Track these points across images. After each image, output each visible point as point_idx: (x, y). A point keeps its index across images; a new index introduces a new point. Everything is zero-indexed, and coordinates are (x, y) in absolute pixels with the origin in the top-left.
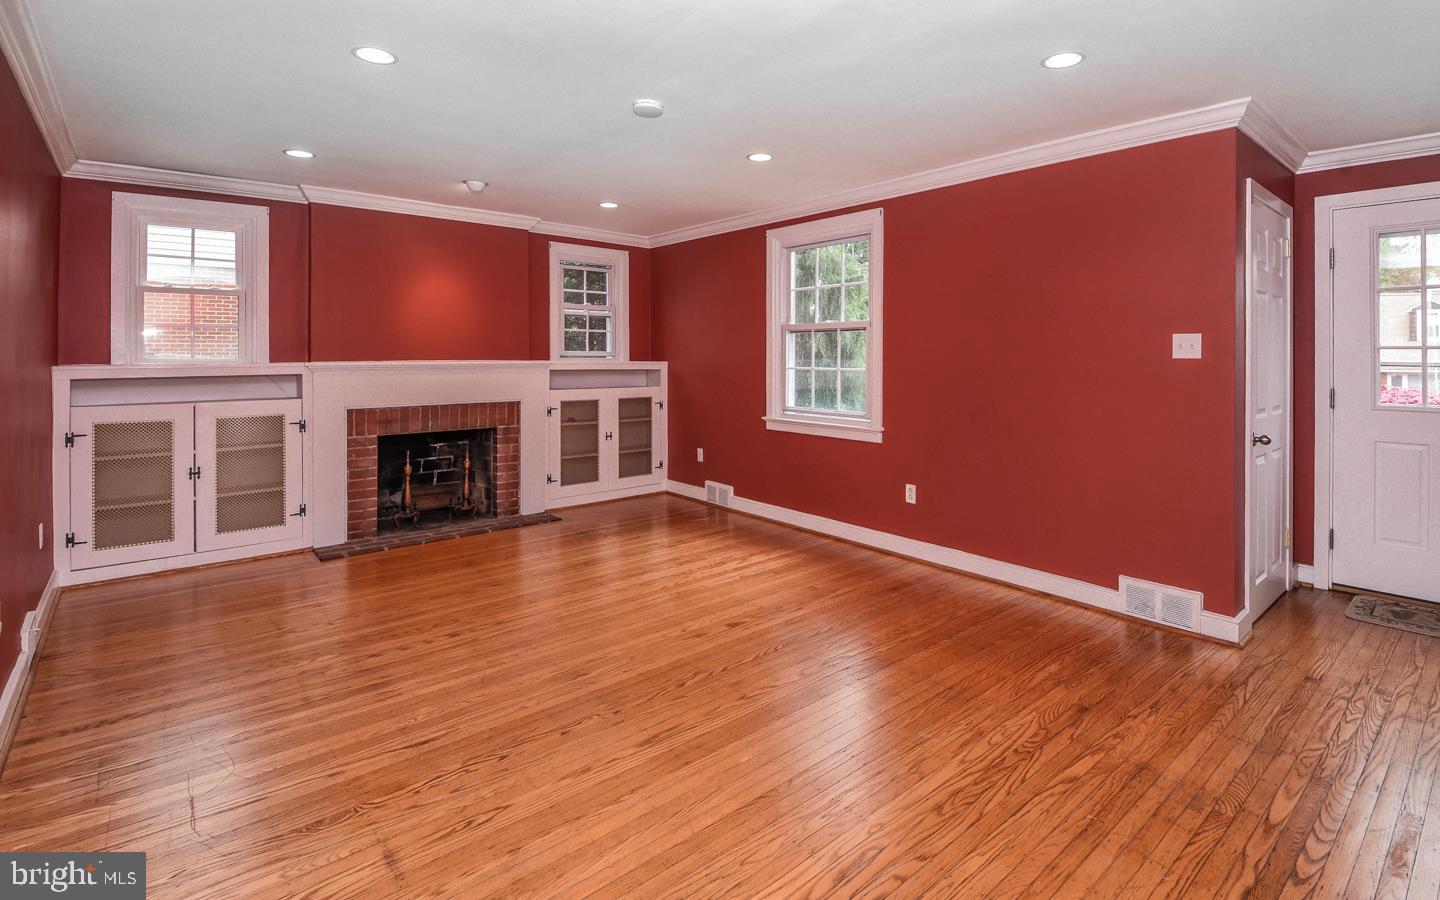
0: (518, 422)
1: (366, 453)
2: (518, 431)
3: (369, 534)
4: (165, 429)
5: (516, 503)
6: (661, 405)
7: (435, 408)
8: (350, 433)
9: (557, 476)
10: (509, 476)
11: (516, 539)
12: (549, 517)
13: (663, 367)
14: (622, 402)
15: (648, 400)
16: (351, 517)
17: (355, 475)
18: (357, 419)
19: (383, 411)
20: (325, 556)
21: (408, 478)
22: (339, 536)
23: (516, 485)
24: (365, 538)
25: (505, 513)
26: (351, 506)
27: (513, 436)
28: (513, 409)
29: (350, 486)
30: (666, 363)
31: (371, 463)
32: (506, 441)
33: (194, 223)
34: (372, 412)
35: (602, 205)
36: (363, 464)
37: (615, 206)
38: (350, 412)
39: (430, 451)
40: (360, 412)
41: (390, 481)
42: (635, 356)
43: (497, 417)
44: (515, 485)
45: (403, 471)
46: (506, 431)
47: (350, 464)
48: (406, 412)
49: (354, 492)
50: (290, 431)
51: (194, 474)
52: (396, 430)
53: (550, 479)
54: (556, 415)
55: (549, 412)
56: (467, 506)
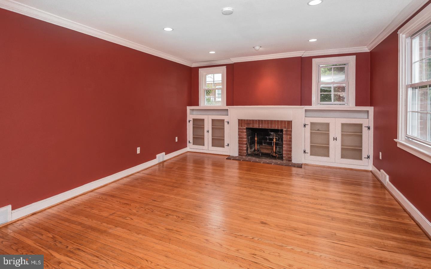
0: (291, 129)
1: (242, 132)
2: (291, 131)
3: (244, 155)
4: (203, 120)
5: (291, 158)
6: (369, 128)
7: (262, 121)
8: (239, 126)
9: (308, 150)
10: (288, 147)
11: (291, 170)
12: (300, 166)
13: (371, 109)
14: (343, 125)
15: (361, 125)
16: (239, 150)
17: (240, 138)
18: (241, 122)
19: (247, 120)
20: (229, 158)
21: (256, 142)
22: (236, 154)
23: (291, 151)
24: (243, 156)
25: (286, 160)
26: (239, 146)
27: (290, 133)
28: (289, 123)
29: (239, 141)
30: (373, 107)
31: (244, 135)
32: (287, 134)
34: (244, 120)
35: (310, 41)
36: (242, 135)
37: (316, 40)
38: (239, 120)
39: (270, 135)
40: (242, 120)
41: (252, 142)
42: (358, 104)
43: (283, 125)
45: (255, 140)
46: (286, 131)
47: (239, 135)
48: (254, 122)
49: (240, 143)
50: (226, 124)
51: (208, 132)
52: (251, 126)
53: (305, 152)
54: (308, 127)
55: (305, 126)
56: (274, 155)
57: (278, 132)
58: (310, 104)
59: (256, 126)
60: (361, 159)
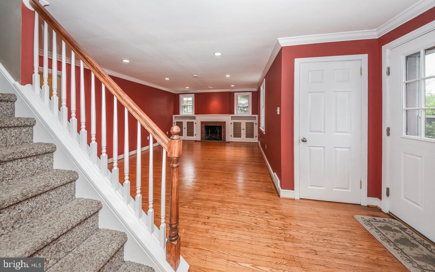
1: (203, 128)
4: (182, 122)
5: (225, 139)
6: (256, 124)
7: (212, 122)
8: (201, 125)
9: (233, 135)
10: (224, 134)
11: (225, 145)
12: (229, 142)
13: (257, 116)
14: (246, 123)
15: (253, 123)
16: (201, 137)
17: (202, 131)
18: (202, 123)
20: (196, 141)
22: (199, 138)
24: (203, 140)
25: (223, 140)
26: (201, 135)
27: (225, 128)
28: (225, 122)
31: (204, 129)
32: (223, 128)
33: (188, 97)
34: (204, 122)
35: (231, 86)
37: (234, 86)
38: (201, 122)
39: (216, 129)
41: (207, 133)
42: (253, 113)
43: (222, 124)
44: (225, 136)
45: (209, 132)
46: (223, 126)
47: (201, 129)
48: (208, 122)
49: (202, 133)
50: (194, 124)
51: (185, 128)
52: (207, 125)
53: (231, 136)
54: (233, 124)
55: (231, 124)
56: (218, 138)
57: (220, 127)
58: (234, 114)
59: (209, 125)
60: (253, 138)
